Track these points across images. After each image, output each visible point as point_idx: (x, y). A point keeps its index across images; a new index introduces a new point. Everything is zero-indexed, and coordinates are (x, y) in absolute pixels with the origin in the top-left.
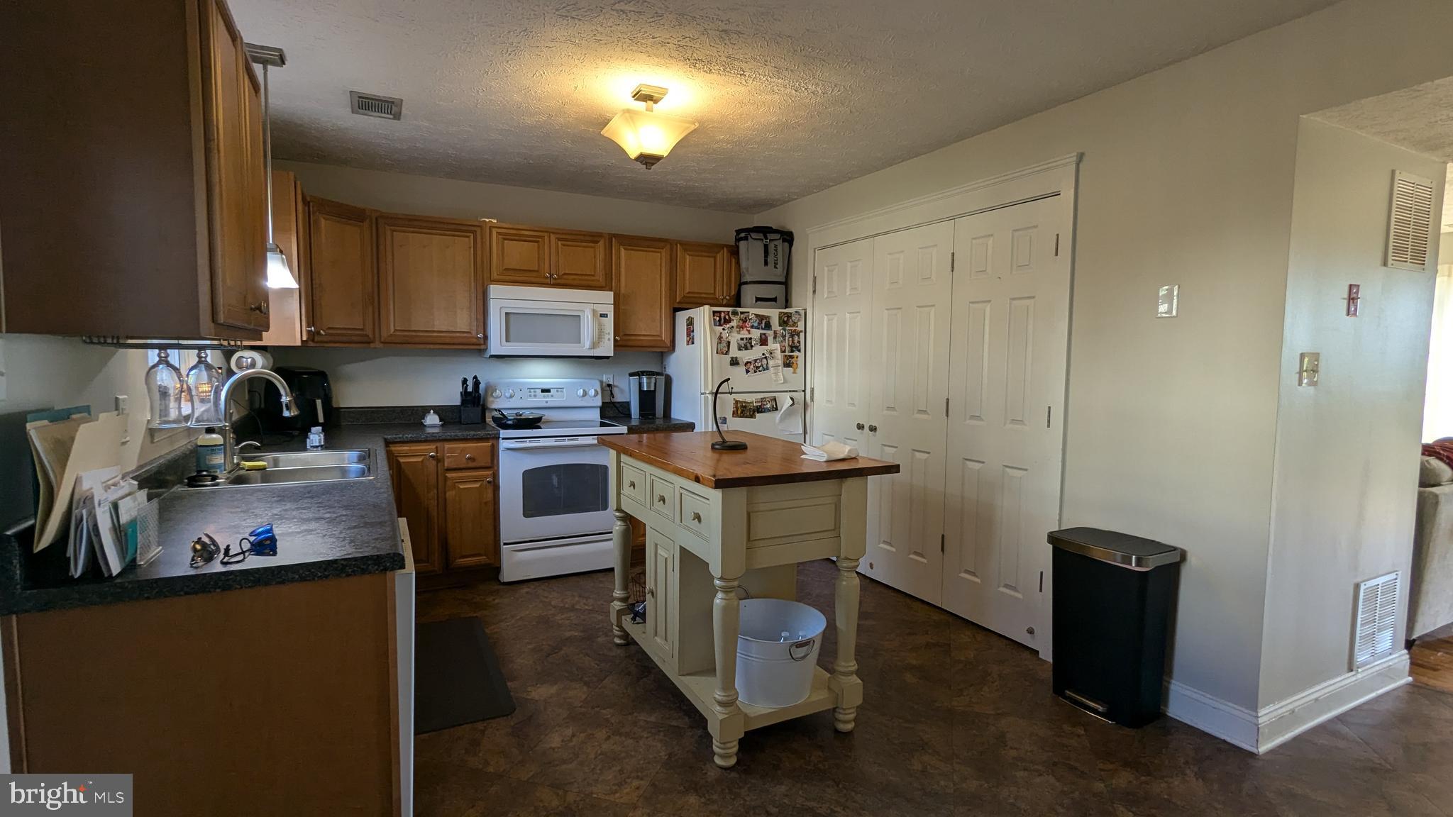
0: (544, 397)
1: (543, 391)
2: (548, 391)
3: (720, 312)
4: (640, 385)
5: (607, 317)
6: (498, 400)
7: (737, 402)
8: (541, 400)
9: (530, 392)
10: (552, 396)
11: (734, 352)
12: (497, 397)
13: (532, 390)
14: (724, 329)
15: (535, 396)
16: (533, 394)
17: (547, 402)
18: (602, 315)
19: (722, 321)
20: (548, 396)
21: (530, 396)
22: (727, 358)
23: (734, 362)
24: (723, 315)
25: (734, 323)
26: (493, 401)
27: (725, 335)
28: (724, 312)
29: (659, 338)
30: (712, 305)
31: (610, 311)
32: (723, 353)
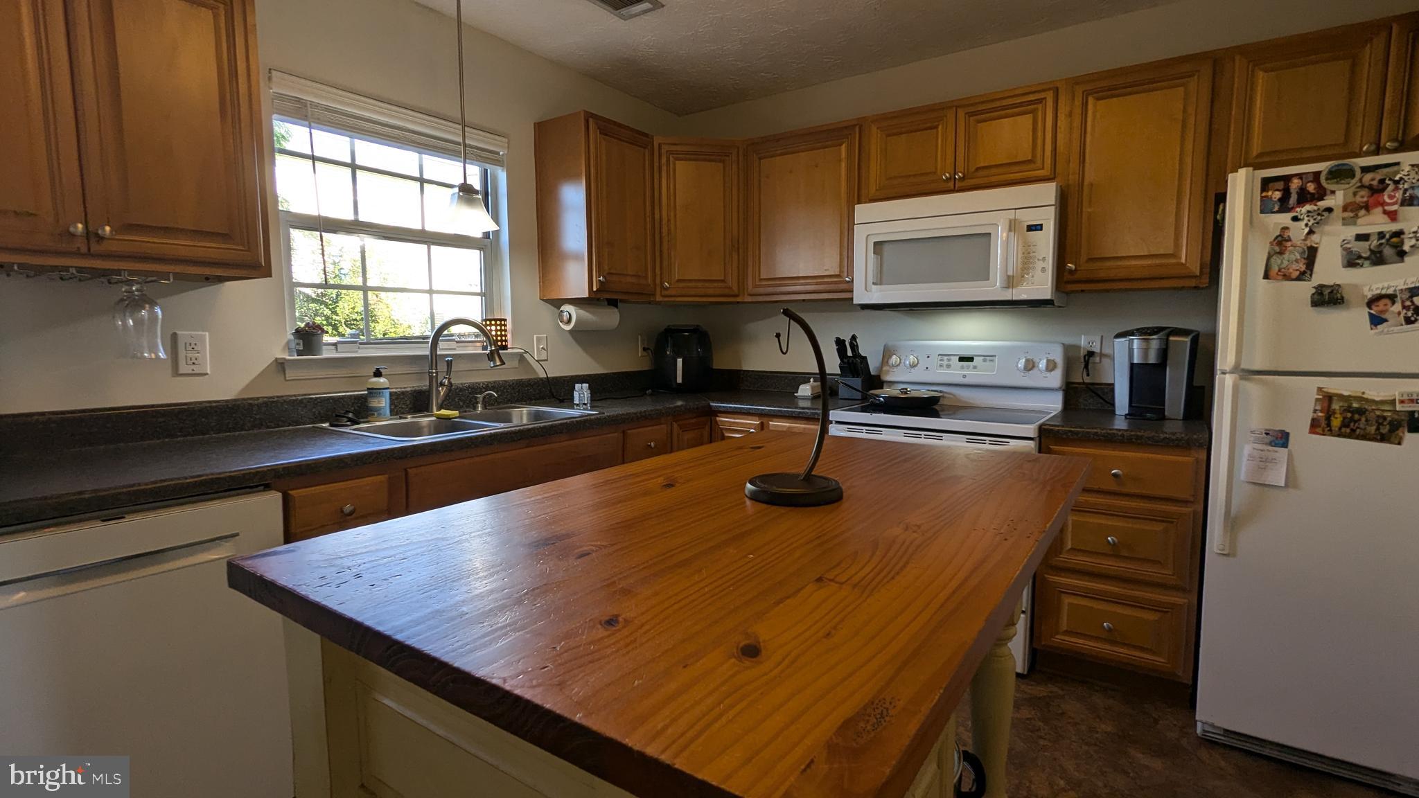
0: (962, 368)
1: (962, 359)
2: (970, 359)
3: (1287, 179)
4: (1131, 350)
5: (1041, 230)
6: (895, 369)
7: (1328, 398)
8: (957, 373)
9: (942, 360)
10: (975, 367)
11: (1329, 270)
12: (893, 366)
13: (946, 358)
14: (1295, 219)
15: (948, 366)
16: (945, 363)
17: (964, 376)
18: (1031, 228)
19: (1293, 199)
20: (968, 367)
21: (941, 366)
22: (1305, 289)
23: (1328, 298)
24: (1295, 184)
25: (1336, 200)
26: (888, 371)
27: (1298, 231)
28: (1300, 176)
29: (1173, 261)
30: (1257, 167)
31: (1048, 218)
32: (1287, 277)
